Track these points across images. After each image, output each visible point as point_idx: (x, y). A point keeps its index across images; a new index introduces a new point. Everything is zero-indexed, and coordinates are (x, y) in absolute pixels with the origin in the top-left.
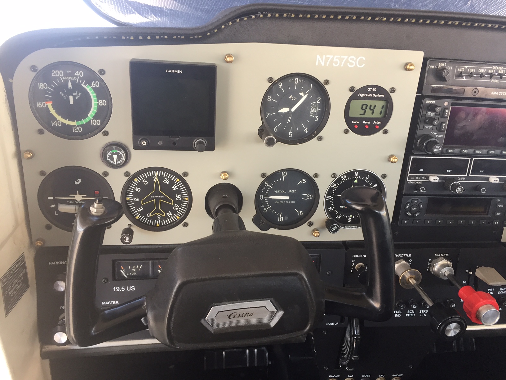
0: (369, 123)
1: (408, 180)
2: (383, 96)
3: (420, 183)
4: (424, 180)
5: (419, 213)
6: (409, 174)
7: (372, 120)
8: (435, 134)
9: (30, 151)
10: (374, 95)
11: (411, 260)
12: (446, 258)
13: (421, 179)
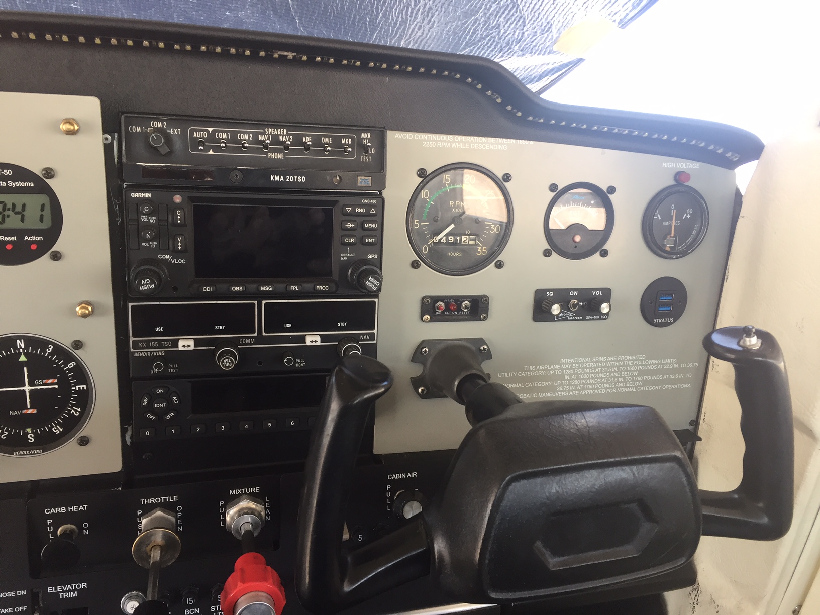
0: (14, 239)
1: (132, 350)
2: (32, 184)
3: (160, 354)
4: (168, 347)
5: (172, 414)
6: (132, 339)
7: (20, 233)
8: (168, 257)
10: (10, 183)
11: (180, 508)
13: (160, 346)
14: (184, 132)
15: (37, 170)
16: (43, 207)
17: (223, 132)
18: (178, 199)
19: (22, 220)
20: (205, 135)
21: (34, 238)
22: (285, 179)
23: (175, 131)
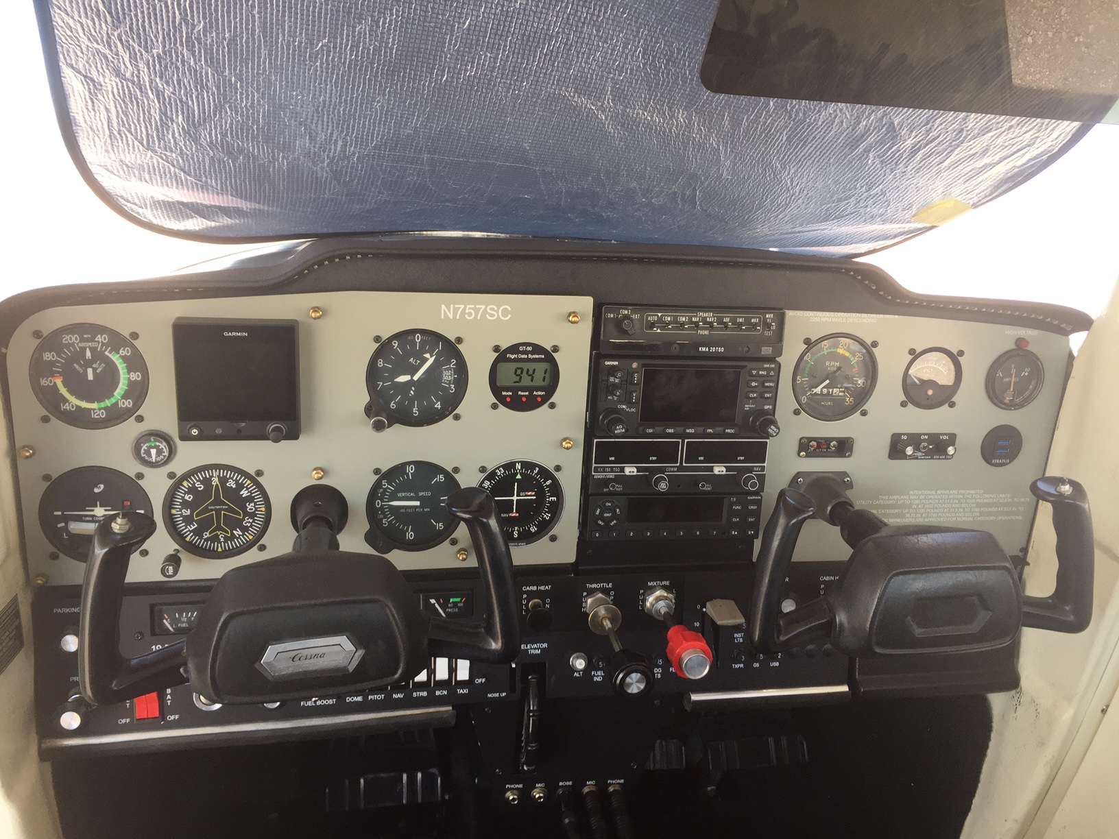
0: (527, 393)
1: (593, 474)
2: (543, 356)
3: (611, 477)
4: (617, 472)
5: (615, 522)
6: (594, 465)
7: (531, 389)
8: (624, 407)
9: (30, 447)
10: (530, 356)
11: (612, 593)
12: (665, 588)
13: (612, 471)
14: (642, 317)
15: (548, 347)
16: (546, 371)
17: (668, 316)
18: (635, 365)
19: (532, 380)
20: (656, 318)
21: (540, 393)
22: (709, 349)
23: (635, 317)
